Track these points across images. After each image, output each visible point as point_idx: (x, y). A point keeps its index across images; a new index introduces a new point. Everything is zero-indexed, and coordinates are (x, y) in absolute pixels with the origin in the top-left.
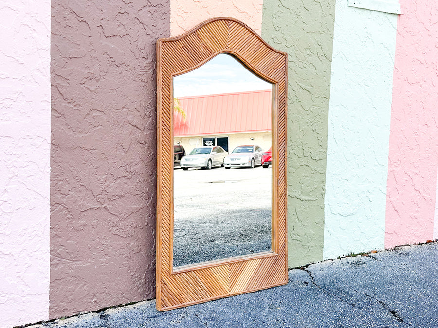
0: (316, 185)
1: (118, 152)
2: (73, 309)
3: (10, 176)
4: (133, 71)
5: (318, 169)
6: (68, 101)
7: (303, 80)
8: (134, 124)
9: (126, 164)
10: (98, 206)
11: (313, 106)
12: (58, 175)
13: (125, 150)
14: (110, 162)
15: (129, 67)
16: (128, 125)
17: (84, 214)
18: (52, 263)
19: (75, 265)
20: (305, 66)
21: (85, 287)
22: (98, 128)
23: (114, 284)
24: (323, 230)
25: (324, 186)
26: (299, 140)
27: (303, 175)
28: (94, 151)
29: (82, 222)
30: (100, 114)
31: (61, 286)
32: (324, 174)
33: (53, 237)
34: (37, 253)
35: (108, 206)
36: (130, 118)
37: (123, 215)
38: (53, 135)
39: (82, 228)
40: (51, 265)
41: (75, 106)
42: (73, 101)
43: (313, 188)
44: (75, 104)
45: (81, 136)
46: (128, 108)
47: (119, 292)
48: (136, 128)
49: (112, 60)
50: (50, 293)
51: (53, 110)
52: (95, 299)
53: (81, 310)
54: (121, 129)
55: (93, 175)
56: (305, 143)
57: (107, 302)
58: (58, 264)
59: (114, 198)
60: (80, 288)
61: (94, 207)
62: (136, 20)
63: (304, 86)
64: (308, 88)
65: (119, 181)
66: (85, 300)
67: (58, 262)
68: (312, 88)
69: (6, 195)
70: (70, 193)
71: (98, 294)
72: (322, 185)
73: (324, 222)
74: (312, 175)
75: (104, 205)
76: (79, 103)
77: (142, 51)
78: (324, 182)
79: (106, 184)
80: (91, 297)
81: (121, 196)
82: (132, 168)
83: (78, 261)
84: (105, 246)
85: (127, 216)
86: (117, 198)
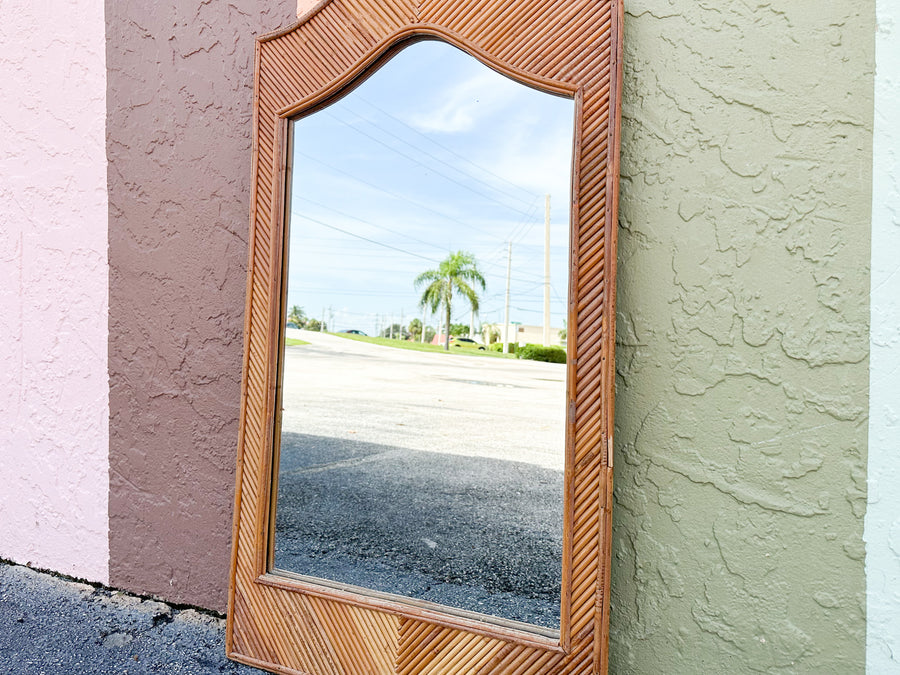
0: (814, 456)
1: (207, 288)
2: (143, 582)
3: (61, 315)
4: (228, 116)
5: (822, 398)
6: (130, 186)
7: (726, 72)
8: (232, 230)
9: (219, 312)
10: (175, 393)
11: (784, 157)
12: (118, 322)
13: (219, 283)
14: (193, 306)
15: (221, 111)
16: (223, 230)
17: (155, 402)
18: (113, 482)
20: (733, 19)
21: (158, 548)
22: (173, 237)
24: (860, 643)
25: (863, 468)
26: (715, 283)
27: (745, 409)
28: (168, 282)
29: (152, 417)
30: (175, 209)
31: (124, 531)
32: (860, 420)
33: (113, 434)
34: (92, 457)
35: (191, 396)
36: (225, 216)
37: (216, 419)
38: (110, 250)
39: (152, 430)
40: (111, 485)
41: (140, 195)
42: (137, 187)
43: (796, 465)
44: (139, 192)
45: (148, 252)
46: (221, 197)
48: (237, 238)
49: (193, 100)
50: (111, 537)
51: (111, 204)
52: (175, 580)
53: (153, 590)
54: (211, 240)
55: (167, 329)
56: (748, 293)
57: (194, 595)
58: (120, 487)
59: (202, 382)
60: (150, 546)
61: (170, 392)
62: (232, 9)
63: (731, 91)
64: (752, 95)
65: (208, 345)
66: (158, 573)
67: (119, 484)
68: (772, 93)
69: (57, 348)
70: (134, 358)
71: (178, 571)
72: (851, 463)
73: (864, 613)
74: (791, 417)
75: (184, 392)
76: (145, 190)
77: (244, 72)
78: (858, 453)
79: (187, 350)
80: (168, 572)
81: (213, 380)
82: (231, 323)
83: (147, 491)
84: (187, 476)
85: (223, 423)
86: (206, 381)
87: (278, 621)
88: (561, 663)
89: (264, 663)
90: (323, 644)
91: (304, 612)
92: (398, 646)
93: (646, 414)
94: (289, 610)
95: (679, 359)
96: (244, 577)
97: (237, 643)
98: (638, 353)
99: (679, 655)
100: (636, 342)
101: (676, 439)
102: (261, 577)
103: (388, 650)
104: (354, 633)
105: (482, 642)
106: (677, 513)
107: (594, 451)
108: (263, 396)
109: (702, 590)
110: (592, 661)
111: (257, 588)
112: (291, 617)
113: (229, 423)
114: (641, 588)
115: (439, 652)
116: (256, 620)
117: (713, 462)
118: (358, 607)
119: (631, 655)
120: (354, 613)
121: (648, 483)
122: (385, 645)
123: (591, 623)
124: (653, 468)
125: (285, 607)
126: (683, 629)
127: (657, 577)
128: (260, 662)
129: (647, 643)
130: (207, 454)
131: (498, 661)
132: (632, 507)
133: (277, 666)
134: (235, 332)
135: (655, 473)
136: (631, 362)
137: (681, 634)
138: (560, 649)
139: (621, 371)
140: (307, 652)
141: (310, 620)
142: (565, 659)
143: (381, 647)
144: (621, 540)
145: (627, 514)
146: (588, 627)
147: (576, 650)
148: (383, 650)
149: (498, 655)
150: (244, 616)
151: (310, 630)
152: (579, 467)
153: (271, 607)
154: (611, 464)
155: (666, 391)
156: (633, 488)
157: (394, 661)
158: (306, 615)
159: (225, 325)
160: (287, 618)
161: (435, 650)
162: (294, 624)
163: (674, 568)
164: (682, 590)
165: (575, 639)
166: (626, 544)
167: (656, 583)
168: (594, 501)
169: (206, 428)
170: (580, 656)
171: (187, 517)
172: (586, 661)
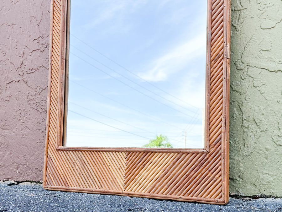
1: (32, 25)
2: (4, 174)
9: (38, 36)
10: (19, 79)
13: (38, 22)
17: (9, 85)
19: (4, 133)
21: (11, 155)
22: (17, 4)
23: (33, 158)
28: (14, 26)
29: (8, 93)
35: (26, 79)
37: (38, 89)
39: (8, 99)
45: (5, 14)
47: (38, 167)
52: (19, 170)
55: (14, 49)
57: (28, 175)
59: (31, 72)
60: (7, 156)
61: (16, 79)
65: (33, 54)
66: (11, 168)
71: (21, 165)
75: (23, 78)
79: (23, 58)
80: (16, 167)
81: (37, 70)
82: (44, 41)
83: (6, 129)
84: (25, 118)
85: (42, 89)
86: (33, 71)
87: (67, 166)
88: (205, 158)
89: (61, 187)
90: (89, 172)
91: (80, 159)
92: (125, 166)
93: (246, 43)
94: (73, 160)
95: (262, 12)
96: (52, 149)
97: (48, 181)
98: (242, 13)
99: (266, 161)
100: (241, 8)
101: (262, 52)
102: (59, 147)
103: (121, 169)
104: (104, 165)
105: (166, 156)
106: (263, 89)
107: (220, 53)
108: (59, 63)
109: (276, 125)
110: (221, 154)
111: (57, 152)
112: (74, 163)
113: (44, 89)
114: (246, 130)
115: (145, 165)
116: (57, 168)
117: (280, 60)
118: (105, 152)
119: (241, 165)
120: (104, 155)
121: (248, 77)
122: (119, 166)
123: (220, 136)
124: (250, 69)
125: (71, 159)
126: (268, 147)
127: (254, 122)
128: (59, 187)
129: (249, 157)
130: (34, 106)
131: (174, 163)
132: (240, 90)
133: (67, 187)
134: (46, 45)
135: (251, 71)
136: (239, 18)
137: (267, 149)
138: (205, 151)
139: (234, 24)
140: (82, 178)
141: (83, 163)
142: (207, 156)
143: (117, 168)
144: (235, 109)
145: (237, 95)
146: (218, 138)
147: (212, 150)
148: (118, 169)
149: (174, 160)
150: (51, 167)
151: (83, 167)
152: (213, 62)
153: (64, 160)
154: (229, 57)
155: (256, 29)
156: (240, 81)
157: (123, 173)
158: (81, 161)
159: (41, 42)
160: (72, 164)
161: (143, 164)
162: (75, 166)
163: (262, 116)
164: (267, 127)
165: (212, 145)
166: (237, 110)
167: (253, 126)
168: (220, 77)
169: (34, 93)
170: (215, 153)
171: (25, 138)
172: (218, 154)
